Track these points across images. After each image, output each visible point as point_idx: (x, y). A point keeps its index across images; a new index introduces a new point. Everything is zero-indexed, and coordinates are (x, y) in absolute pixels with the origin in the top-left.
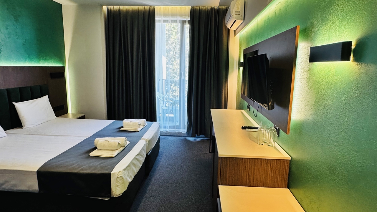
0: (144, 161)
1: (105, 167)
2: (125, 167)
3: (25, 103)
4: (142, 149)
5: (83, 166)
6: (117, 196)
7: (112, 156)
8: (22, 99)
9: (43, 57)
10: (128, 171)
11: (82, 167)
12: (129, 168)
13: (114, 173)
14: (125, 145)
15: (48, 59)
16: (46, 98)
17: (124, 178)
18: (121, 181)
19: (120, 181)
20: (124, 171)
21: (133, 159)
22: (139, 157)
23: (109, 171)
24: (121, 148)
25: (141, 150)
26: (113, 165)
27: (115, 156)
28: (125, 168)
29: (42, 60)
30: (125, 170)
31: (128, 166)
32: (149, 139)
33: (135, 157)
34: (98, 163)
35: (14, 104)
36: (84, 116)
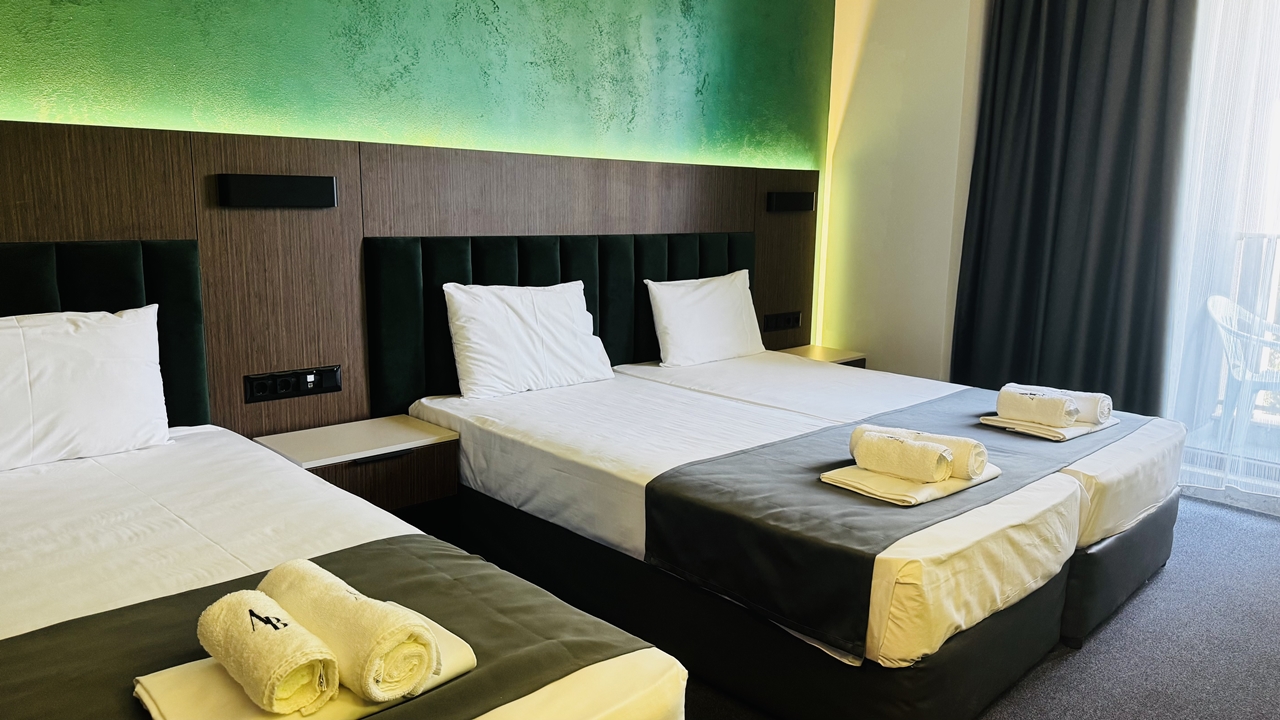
0: (1057, 569)
1: (861, 529)
2: (941, 552)
3: (678, 285)
4: (1049, 510)
5: (782, 506)
6: (888, 664)
7: (904, 501)
8: (673, 273)
9: (753, 134)
10: (955, 574)
11: (780, 509)
12: (960, 565)
13: (885, 561)
14: (976, 474)
15: (767, 144)
16: (742, 277)
17: (930, 597)
18: (915, 604)
19: (909, 604)
20: (932, 568)
21: (994, 537)
22: (1028, 541)
23: (868, 547)
24: (952, 481)
25: (1044, 513)
26: (891, 533)
27: (913, 502)
28: (944, 559)
29: (749, 147)
30: (939, 562)
31: (958, 555)
32: (1104, 479)
33: (1003, 530)
34: (840, 512)
35: (646, 286)
36: (864, 360)
